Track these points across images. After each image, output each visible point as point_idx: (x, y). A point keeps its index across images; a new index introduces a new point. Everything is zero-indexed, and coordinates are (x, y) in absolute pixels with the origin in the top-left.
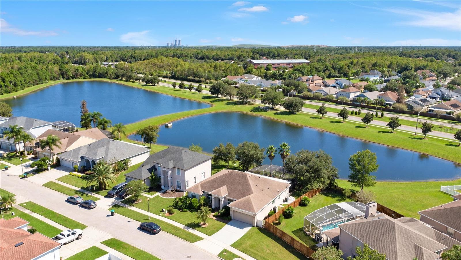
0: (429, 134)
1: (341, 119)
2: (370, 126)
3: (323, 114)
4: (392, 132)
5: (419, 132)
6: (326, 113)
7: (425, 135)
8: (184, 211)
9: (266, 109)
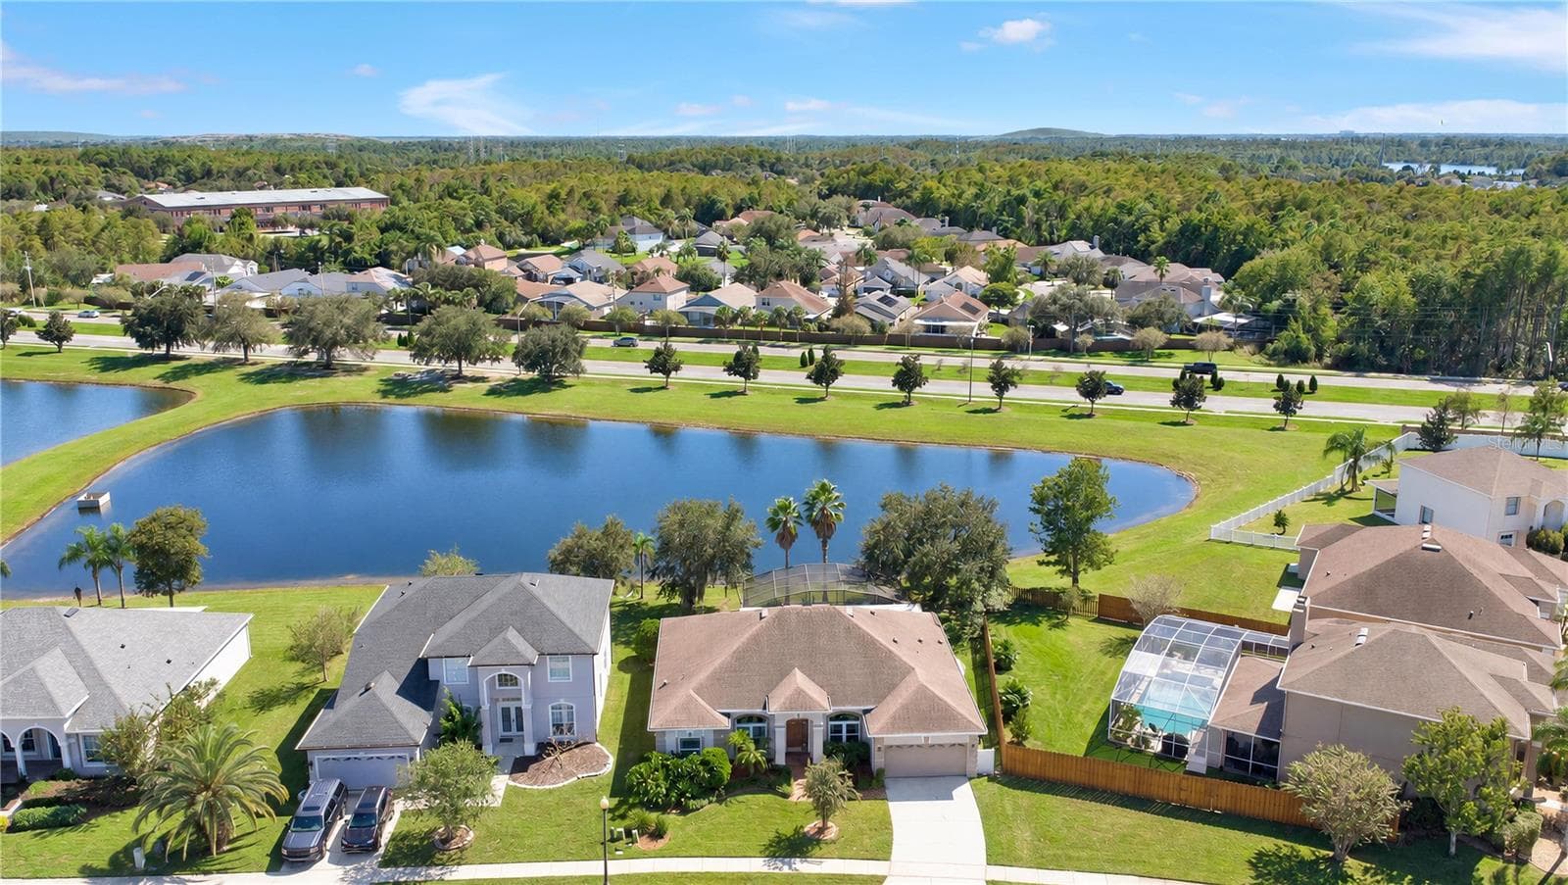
0: (1011, 393)
1: (737, 381)
2: (835, 394)
3: (667, 373)
4: (907, 403)
5: (984, 391)
6: (677, 368)
7: (1001, 398)
8: (693, 810)
9: (439, 383)
